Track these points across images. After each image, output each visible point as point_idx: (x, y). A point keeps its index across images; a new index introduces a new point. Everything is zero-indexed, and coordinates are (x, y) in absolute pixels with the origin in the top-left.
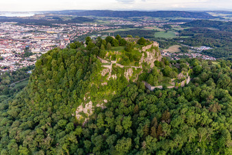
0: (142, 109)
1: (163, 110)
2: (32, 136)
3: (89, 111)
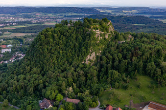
0: (123, 49)
1: (134, 47)
3: (93, 58)
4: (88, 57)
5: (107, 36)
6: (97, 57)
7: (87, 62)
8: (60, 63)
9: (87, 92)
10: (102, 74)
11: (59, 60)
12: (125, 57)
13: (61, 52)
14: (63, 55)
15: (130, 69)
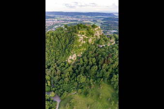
0: (99, 54)
1: (108, 54)
2: (50, 71)
3: (74, 58)
4: (70, 57)
5: (90, 41)
7: (69, 61)
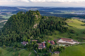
4: (35, 25)
5: (40, 17)
6: (38, 25)
7: (34, 28)
8: (24, 29)
9: (39, 37)
10: (41, 31)
11: (23, 27)
12: (48, 25)
13: (23, 24)
14: (24, 25)
15: (51, 28)
